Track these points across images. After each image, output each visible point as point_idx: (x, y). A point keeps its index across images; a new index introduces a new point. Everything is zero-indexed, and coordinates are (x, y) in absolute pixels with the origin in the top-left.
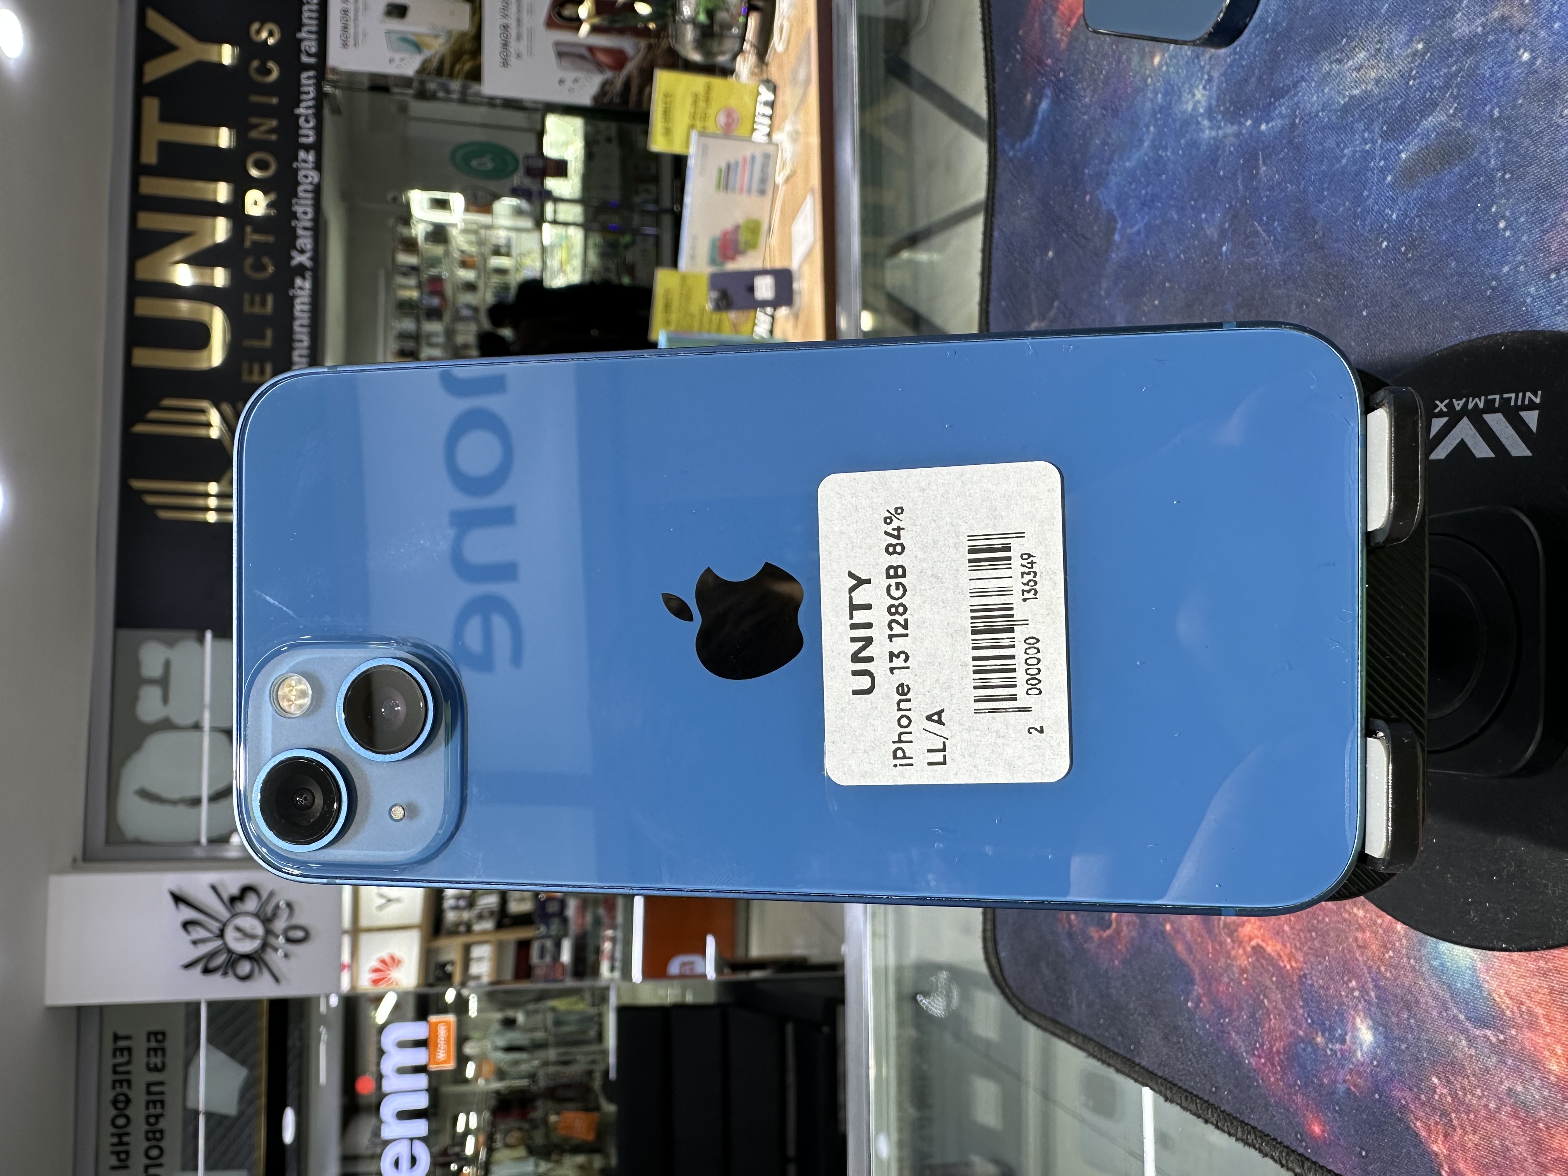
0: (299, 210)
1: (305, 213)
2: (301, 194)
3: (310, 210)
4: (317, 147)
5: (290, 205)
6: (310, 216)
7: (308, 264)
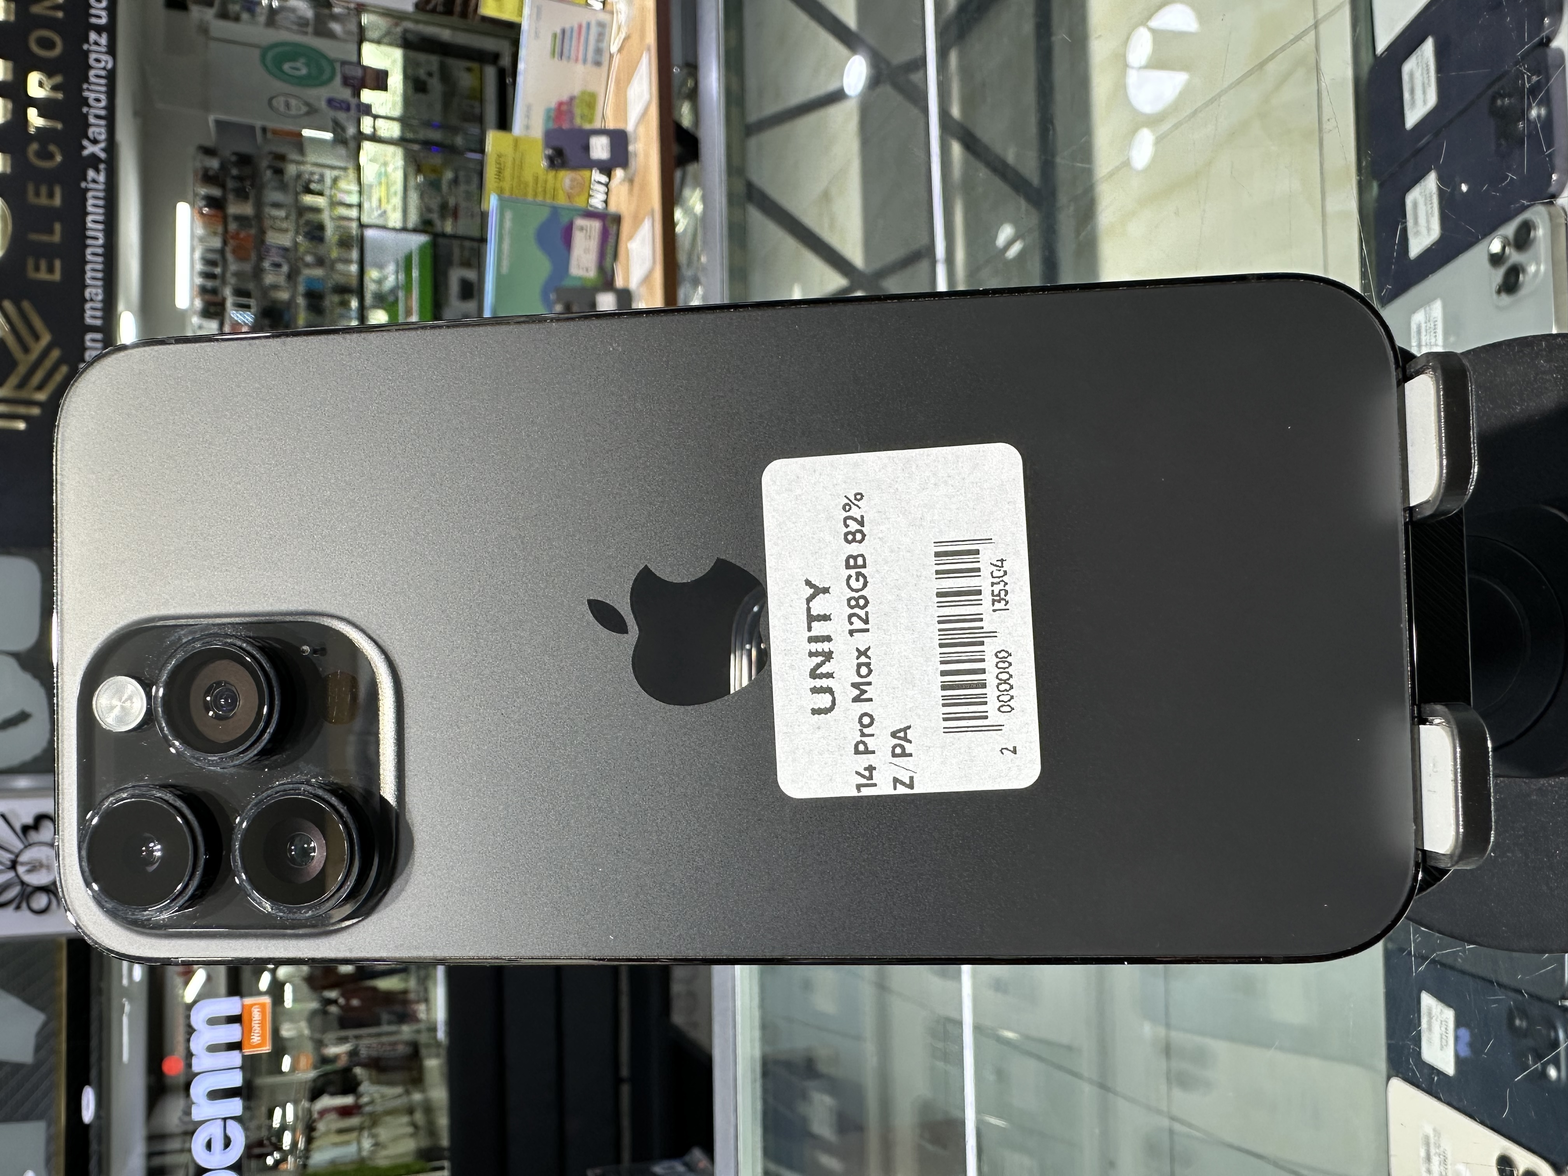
0: (92, 96)
1: (98, 100)
2: (92, 79)
3: (103, 97)
4: (110, 29)
5: (81, 90)
6: (103, 104)
7: (103, 155)
